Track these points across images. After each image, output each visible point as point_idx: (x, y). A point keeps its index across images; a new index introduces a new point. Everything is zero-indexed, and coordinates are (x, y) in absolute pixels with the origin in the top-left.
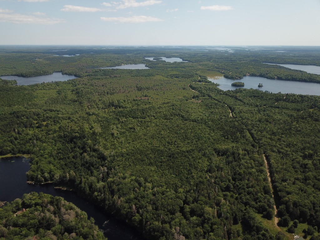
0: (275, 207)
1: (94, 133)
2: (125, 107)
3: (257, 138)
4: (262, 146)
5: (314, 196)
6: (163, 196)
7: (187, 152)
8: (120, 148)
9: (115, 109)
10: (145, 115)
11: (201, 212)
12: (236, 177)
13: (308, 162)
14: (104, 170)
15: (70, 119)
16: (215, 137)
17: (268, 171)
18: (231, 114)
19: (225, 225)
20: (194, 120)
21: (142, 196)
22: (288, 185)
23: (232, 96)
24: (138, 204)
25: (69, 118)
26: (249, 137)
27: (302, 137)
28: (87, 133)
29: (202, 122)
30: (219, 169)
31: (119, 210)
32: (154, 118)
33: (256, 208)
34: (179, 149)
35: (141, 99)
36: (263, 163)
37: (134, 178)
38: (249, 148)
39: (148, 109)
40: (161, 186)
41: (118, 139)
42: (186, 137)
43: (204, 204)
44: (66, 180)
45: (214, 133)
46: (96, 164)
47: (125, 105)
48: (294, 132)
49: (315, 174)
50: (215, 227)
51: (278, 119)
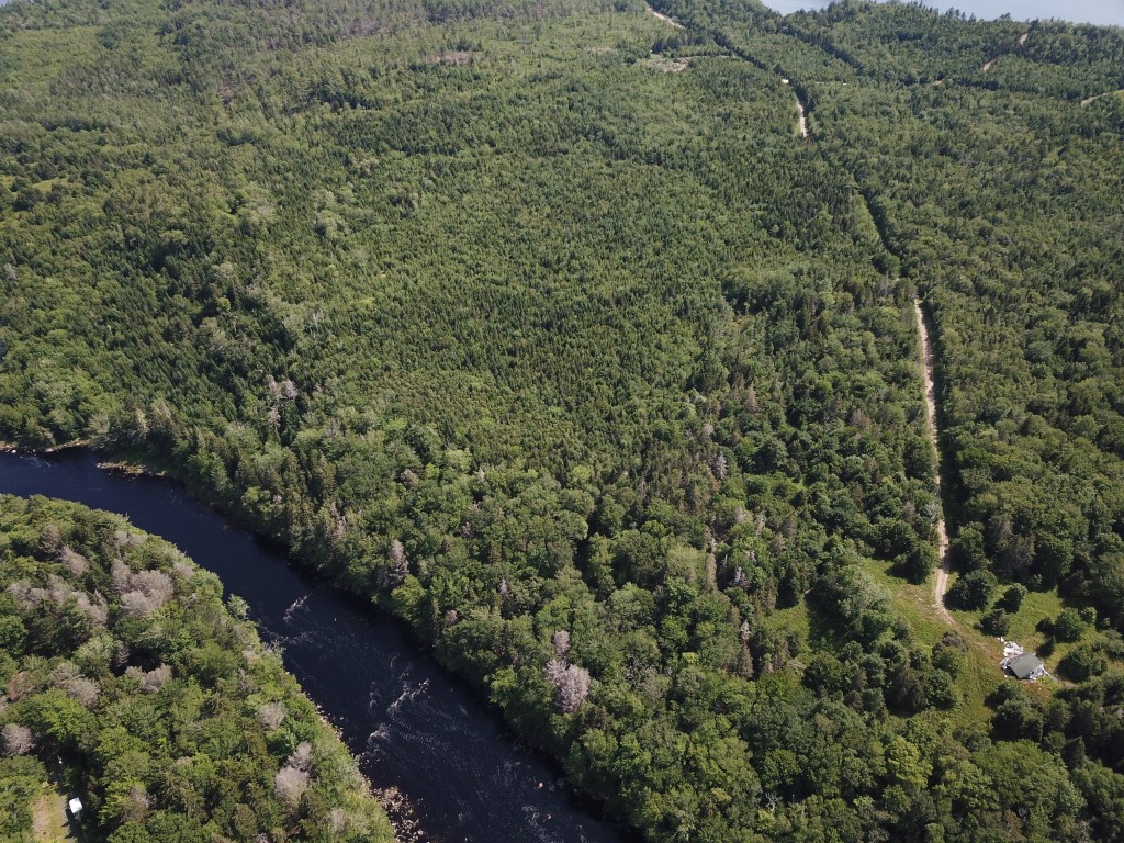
0: (941, 528)
1: (245, 229)
2: (378, 105)
3: (899, 231)
4: (914, 265)
5: (1096, 484)
6: (510, 503)
7: (618, 302)
8: (348, 293)
9: (334, 109)
10: (454, 136)
11: (656, 565)
12: (803, 406)
13: (1087, 334)
14: (284, 389)
15: (150, 164)
16: (732, 231)
17: (925, 372)
18: (802, 120)
19: (744, 617)
20: (653, 155)
21: (432, 503)
22: (1001, 438)
23: (811, 40)
24: (414, 537)
25: (148, 160)
26: (867, 227)
27: (1073, 219)
28: (216, 226)
29: (685, 161)
30: (741, 373)
31: (341, 562)
32: (491, 150)
33: (868, 540)
34: (584, 290)
35: (443, 63)
36: (911, 342)
37: (399, 424)
38: (862, 275)
39: (468, 111)
40: (506, 457)
41: (341, 251)
42: (616, 233)
43: (668, 533)
44: (137, 434)
45: (727, 212)
46: (253, 367)
47: (375, 93)
48: (1045, 197)
49: (1111, 384)
50: (705, 628)
51: (989, 138)
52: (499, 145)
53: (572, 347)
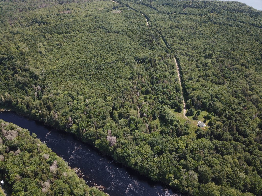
0: (184, 101)
1: (22, 53)
2: (50, 23)
3: (170, 44)
4: (173, 51)
5: (212, 89)
6: (94, 106)
7: (112, 63)
8: (50, 66)
9: (39, 25)
10: (69, 29)
11: (127, 114)
12: (154, 81)
13: (208, 61)
14: (37, 88)
16: (135, 46)
17: (178, 72)
18: (147, 22)
19: (146, 122)
20: (116, 31)
21: (76, 108)
22: (193, 83)
23: (147, 5)
24: (73, 116)
26: (163, 44)
27: (204, 40)
28: (14, 53)
29: (123, 32)
30: (140, 75)
31: (57, 123)
32: (78, 32)
33: (169, 105)
34: (104, 61)
35: (64, 13)
36: (174, 66)
37: (66, 92)
38: (163, 53)
39: (72, 24)
40: (92, 97)
41: (46, 57)
42: (110, 48)
43: (129, 108)
44: (2, 102)
45: (133, 43)
46: (29, 84)
47: (48, 21)
48: (198, 36)
49: (213, 71)
50: (139, 125)
51: (186, 24)
52: (80, 31)
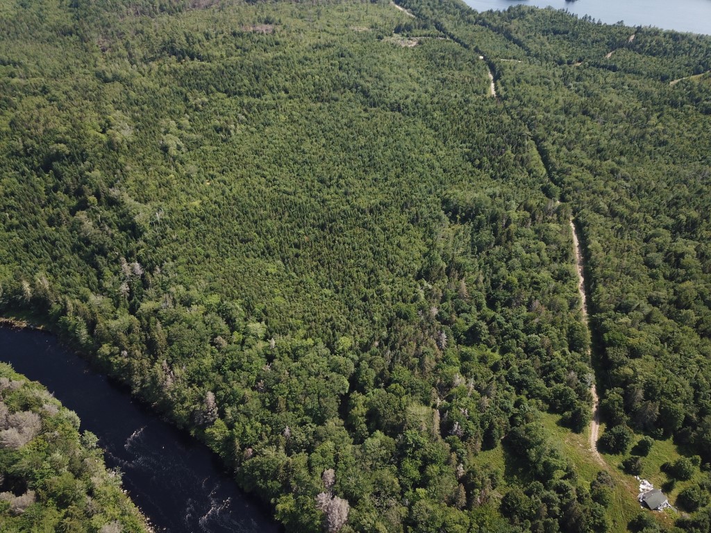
0: (593, 391)
1: (111, 145)
2: (209, 59)
3: (558, 168)
4: (569, 192)
5: (698, 362)
6: (293, 366)
7: (371, 211)
8: (183, 196)
9: (179, 60)
10: (260, 84)
11: (398, 418)
12: (498, 295)
13: (685, 248)
14: (132, 269)
15: (46, 93)
16: (448, 162)
17: (578, 270)
18: (493, 85)
19: (460, 460)
20: (396, 105)
21: (236, 363)
22: (633, 324)
23: (497, 30)
24: (222, 389)
25: (45, 91)
26: (537, 164)
27: (668, 164)
28: (90, 142)
29: (417, 111)
30: (453, 269)
32: (285, 96)
33: (545, 399)
34: (348, 201)
35: (254, 32)
36: (569, 249)
37: (214, 299)
38: (535, 198)
39: (270, 66)
41: (179, 165)
42: (370, 161)
43: (407, 393)
44: (23, 298)
45: (445, 148)
46: (111, 249)
47: (207, 50)
48: (650, 147)
49: (702, 286)
50: (433, 469)
51: (614, 105)
52: (291, 93)
53: (340, 243)
